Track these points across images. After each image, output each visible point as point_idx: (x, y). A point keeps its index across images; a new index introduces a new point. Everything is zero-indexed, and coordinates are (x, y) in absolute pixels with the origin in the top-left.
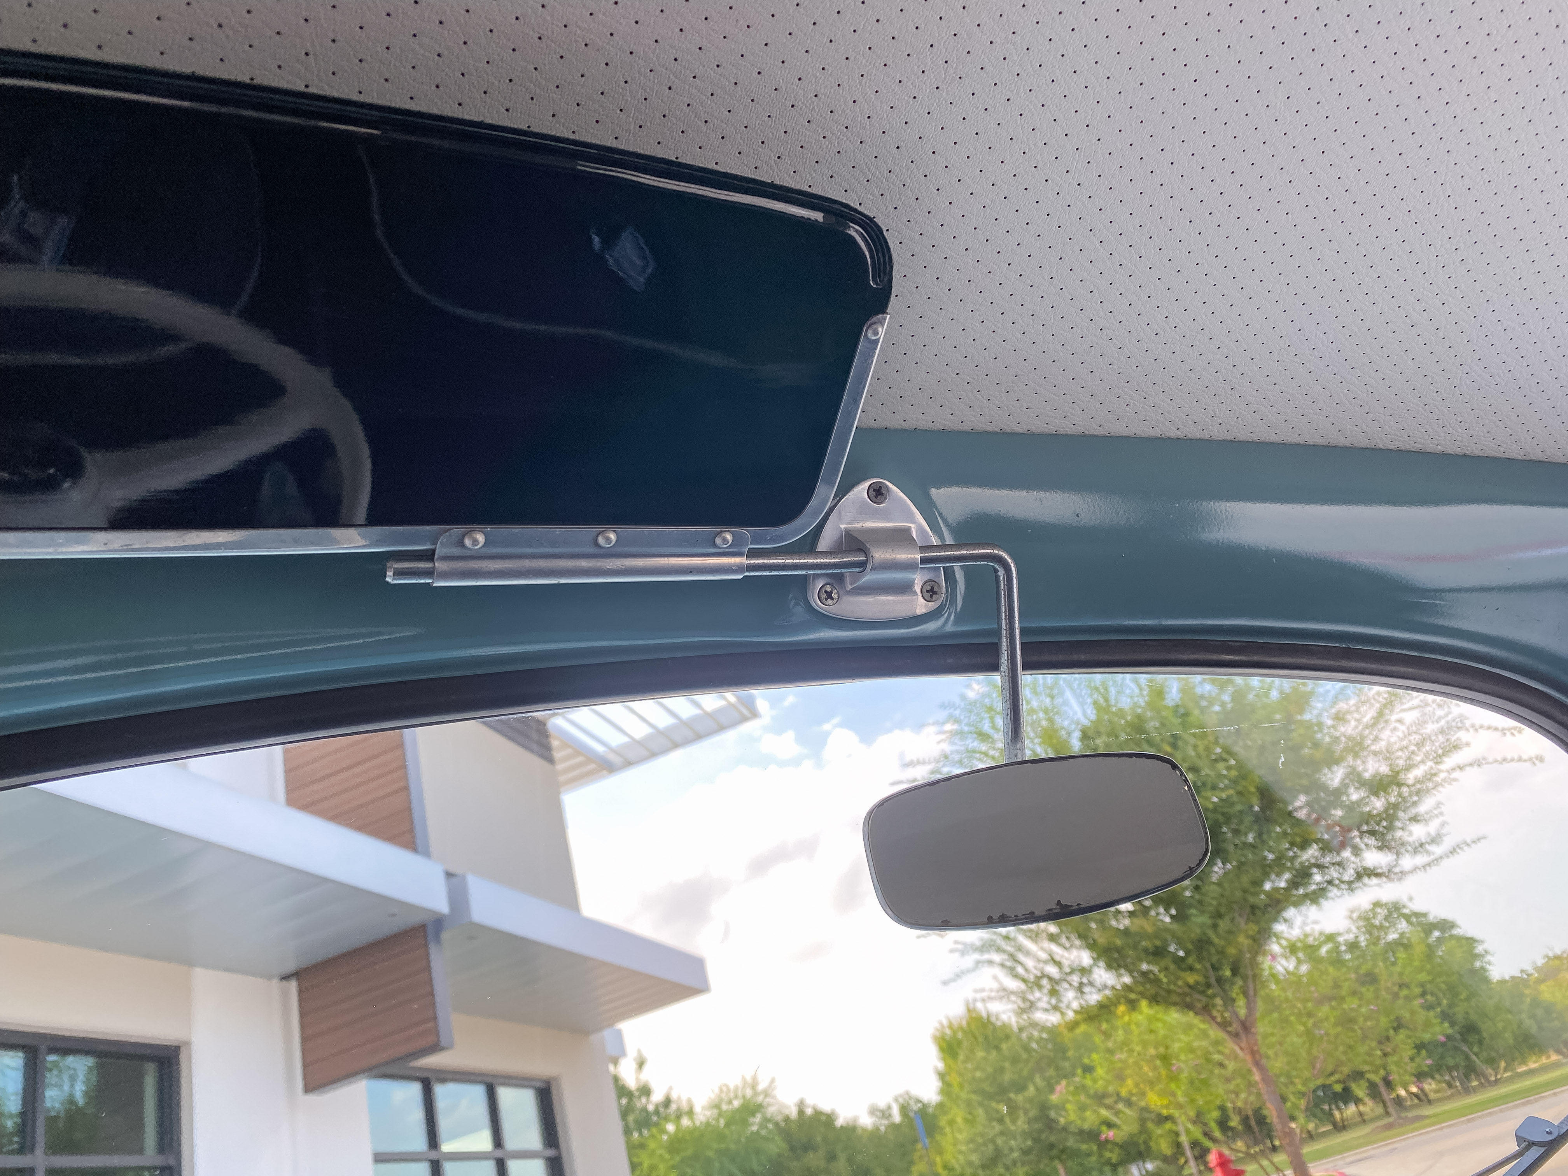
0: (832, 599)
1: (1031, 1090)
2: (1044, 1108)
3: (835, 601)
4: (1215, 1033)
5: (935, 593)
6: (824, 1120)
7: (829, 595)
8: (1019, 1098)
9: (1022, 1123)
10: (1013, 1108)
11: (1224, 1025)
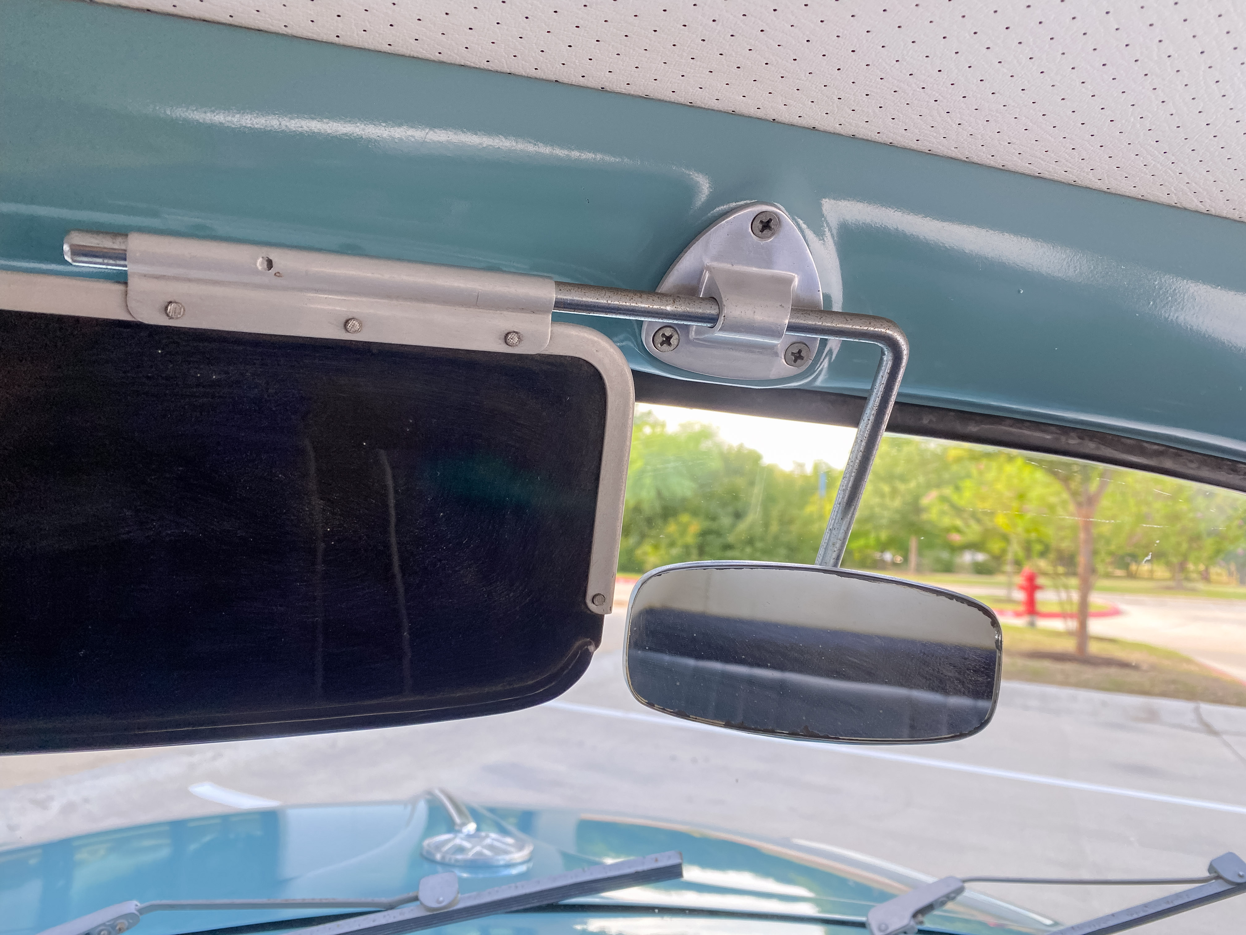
0: (670, 344)
1: (912, 484)
2: (916, 499)
3: (672, 348)
4: (1065, 496)
5: (801, 358)
6: (755, 458)
7: (667, 340)
8: (902, 487)
9: (897, 503)
10: (894, 492)
11: (1074, 494)
